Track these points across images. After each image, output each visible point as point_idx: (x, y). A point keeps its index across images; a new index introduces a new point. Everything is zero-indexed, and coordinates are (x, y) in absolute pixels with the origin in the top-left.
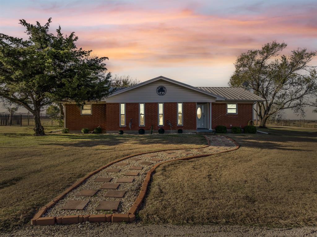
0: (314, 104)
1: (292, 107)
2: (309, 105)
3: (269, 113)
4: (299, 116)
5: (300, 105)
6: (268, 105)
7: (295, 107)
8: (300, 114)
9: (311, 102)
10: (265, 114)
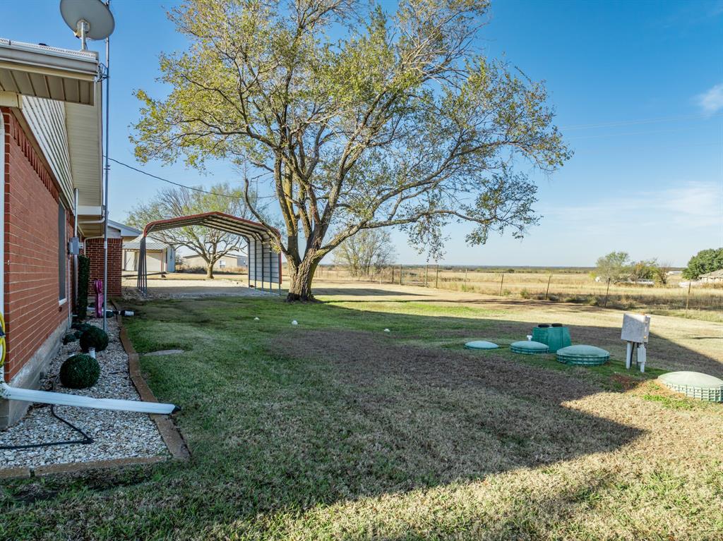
0: (470, 212)
1: (402, 222)
2: (457, 214)
3: (323, 244)
4: (425, 254)
5: (428, 215)
6: (321, 215)
7: (414, 221)
8: (428, 248)
9: (462, 207)
10: (309, 246)
